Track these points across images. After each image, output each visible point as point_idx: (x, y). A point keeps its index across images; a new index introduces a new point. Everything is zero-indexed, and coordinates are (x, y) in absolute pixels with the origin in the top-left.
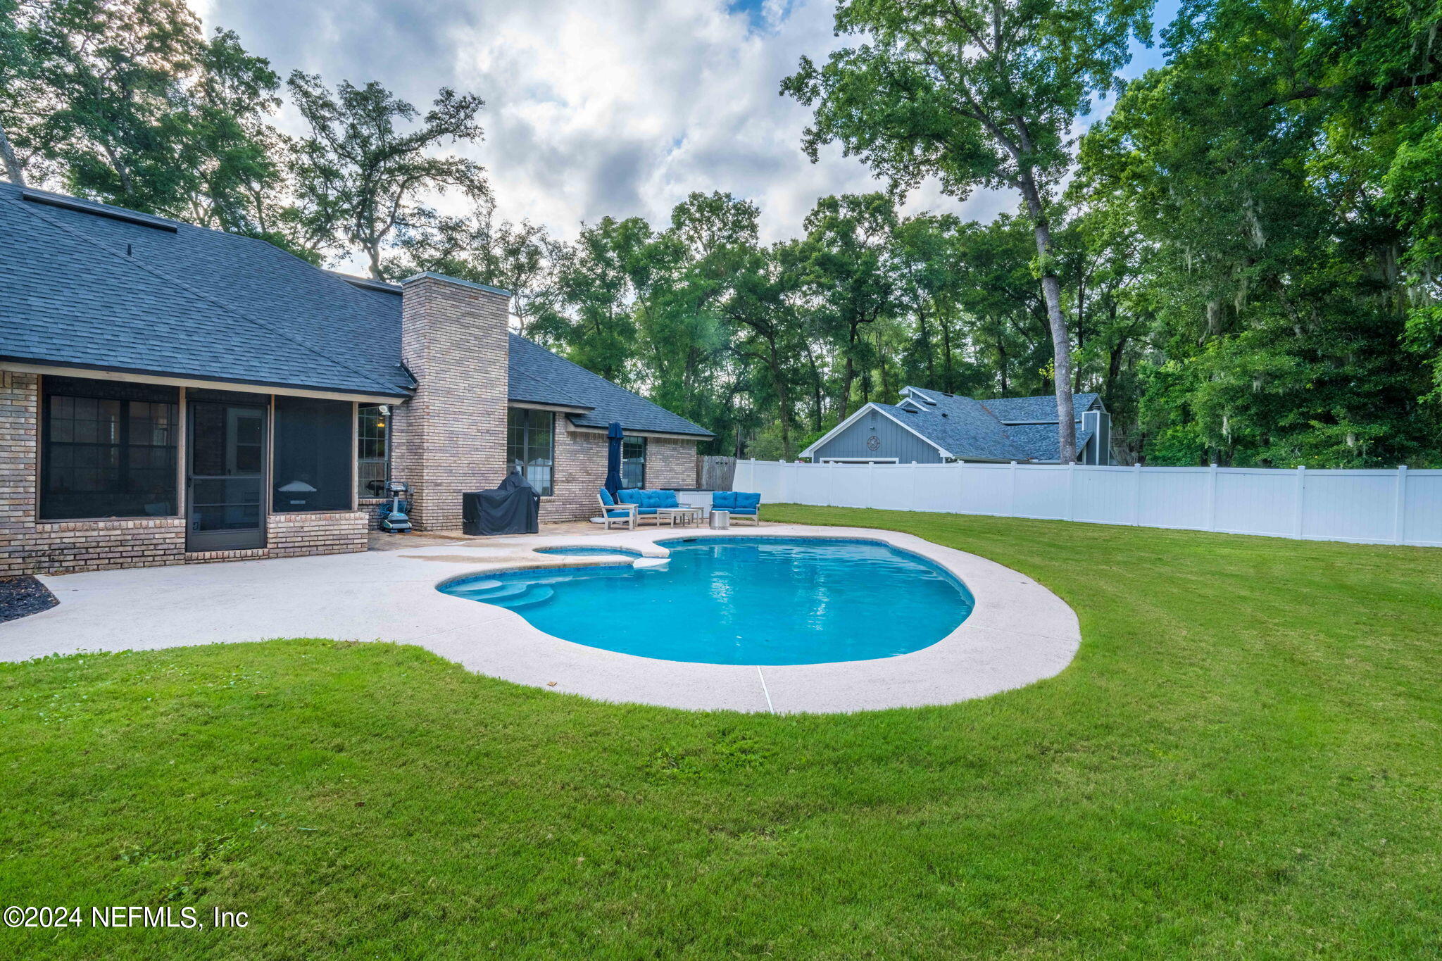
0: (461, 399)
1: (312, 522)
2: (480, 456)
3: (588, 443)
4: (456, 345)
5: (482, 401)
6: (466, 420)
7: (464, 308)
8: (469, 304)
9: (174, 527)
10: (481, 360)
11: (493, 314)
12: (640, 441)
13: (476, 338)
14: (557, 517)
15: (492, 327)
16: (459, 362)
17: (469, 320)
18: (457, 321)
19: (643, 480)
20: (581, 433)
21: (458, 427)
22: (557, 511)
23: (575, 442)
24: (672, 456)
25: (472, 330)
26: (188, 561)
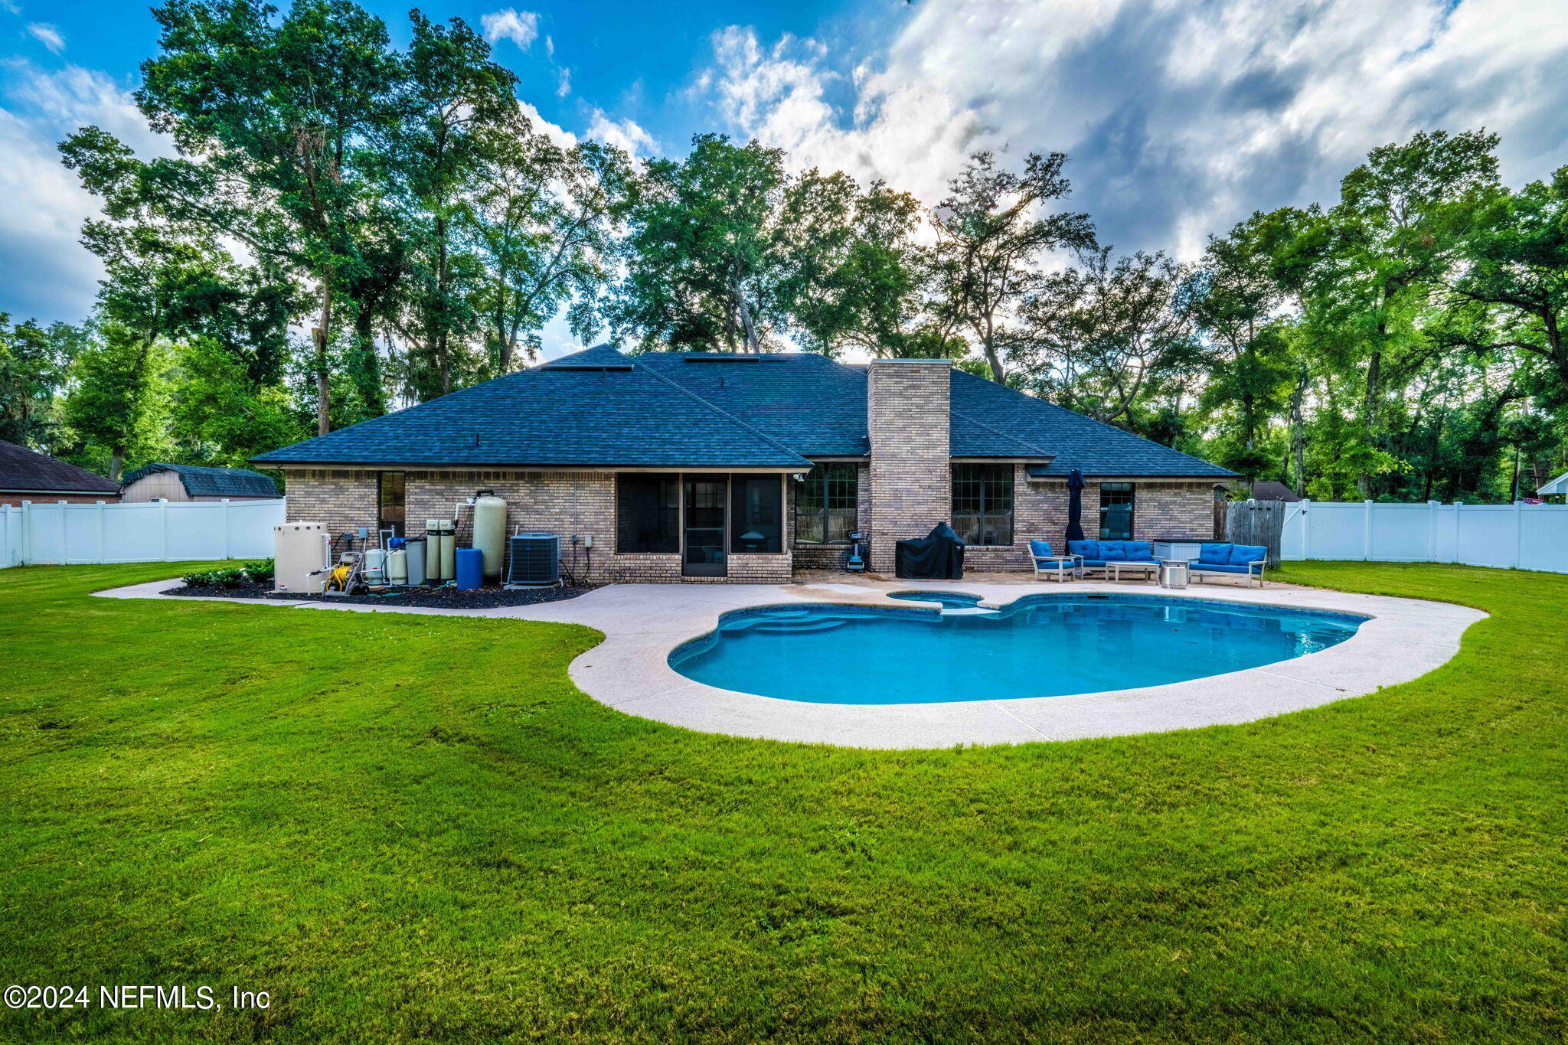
0: (904, 461)
1: (754, 561)
2: (924, 508)
3: (1054, 492)
4: (900, 415)
5: (923, 460)
6: (909, 478)
7: (906, 382)
8: (912, 378)
9: (674, 561)
10: (922, 425)
11: (934, 383)
12: (1126, 487)
13: (918, 406)
14: (1016, 566)
15: (932, 394)
16: (903, 429)
17: (911, 392)
18: (901, 395)
19: (1131, 530)
20: (1045, 484)
21: (901, 485)
22: (1017, 561)
23: (1037, 493)
24: (1174, 503)
25: (914, 400)
26: (683, 581)
